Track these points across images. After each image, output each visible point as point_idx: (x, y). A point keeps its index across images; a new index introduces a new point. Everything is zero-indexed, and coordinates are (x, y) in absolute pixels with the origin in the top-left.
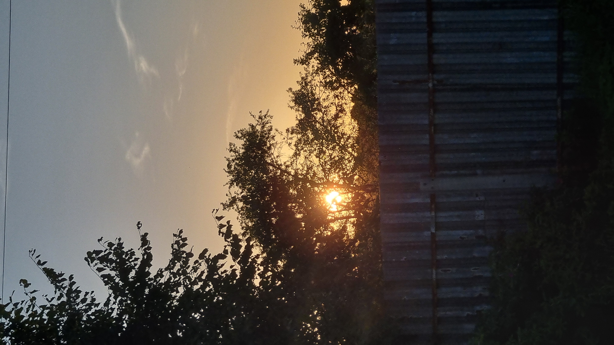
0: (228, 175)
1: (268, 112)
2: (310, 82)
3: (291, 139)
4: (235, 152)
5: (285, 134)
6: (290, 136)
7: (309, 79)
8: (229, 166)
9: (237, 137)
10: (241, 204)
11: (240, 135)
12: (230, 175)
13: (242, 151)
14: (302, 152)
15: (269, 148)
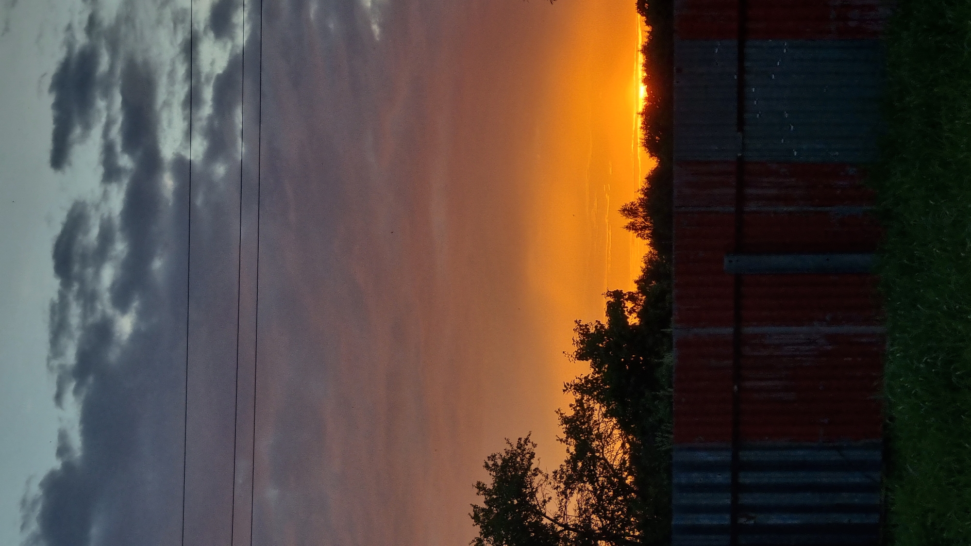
0: (475, 524)
1: (529, 435)
4: (484, 491)
8: (476, 510)
9: (487, 466)
11: (490, 466)
12: (476, 525)
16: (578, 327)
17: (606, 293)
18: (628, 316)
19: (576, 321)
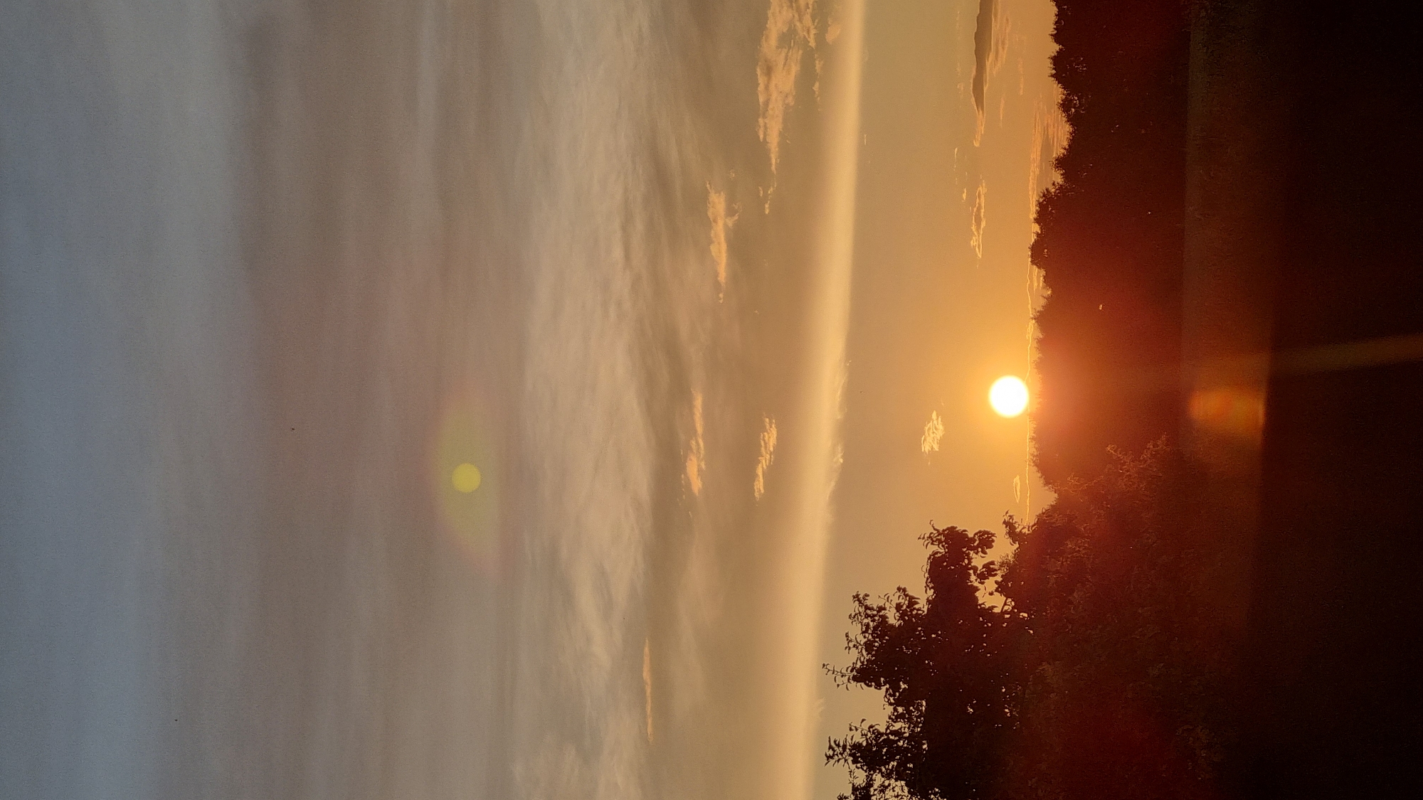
16: (862, 610)
17: (927, 535)
18: (976, 584)
19: (856, 597)
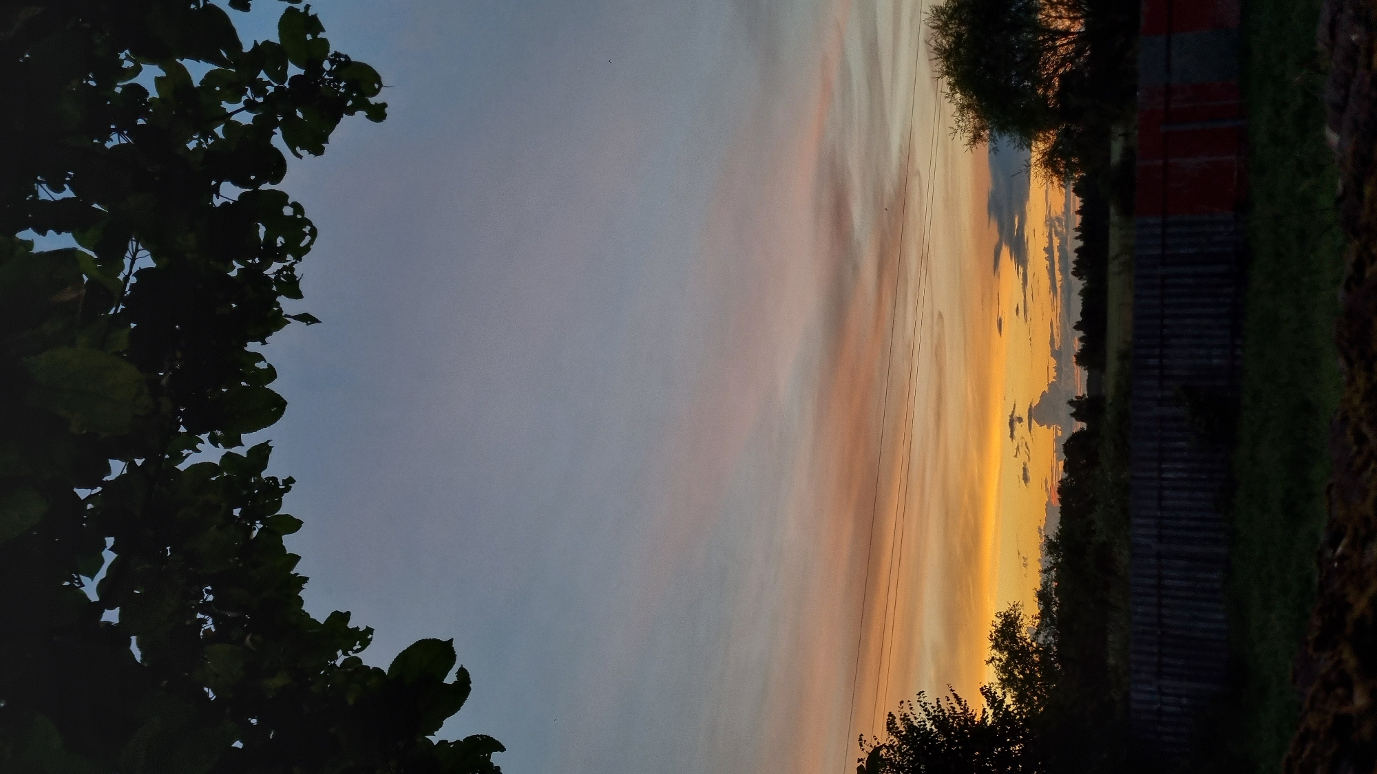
0: (991, 642)
1: (1019, 605)
2: (1050, 586)
3: (1035, 622)
4: (996, 626)
5: (1031, 619)
6: (1034, 620)
7: (1049, 583)
8: (991, 636)
9: (997, 616)
10: (997, 663)
11: (999, 615)
13: (1000, 626)
14: (1042, 632)
15: (1020, 627)
